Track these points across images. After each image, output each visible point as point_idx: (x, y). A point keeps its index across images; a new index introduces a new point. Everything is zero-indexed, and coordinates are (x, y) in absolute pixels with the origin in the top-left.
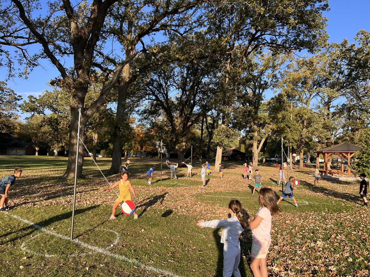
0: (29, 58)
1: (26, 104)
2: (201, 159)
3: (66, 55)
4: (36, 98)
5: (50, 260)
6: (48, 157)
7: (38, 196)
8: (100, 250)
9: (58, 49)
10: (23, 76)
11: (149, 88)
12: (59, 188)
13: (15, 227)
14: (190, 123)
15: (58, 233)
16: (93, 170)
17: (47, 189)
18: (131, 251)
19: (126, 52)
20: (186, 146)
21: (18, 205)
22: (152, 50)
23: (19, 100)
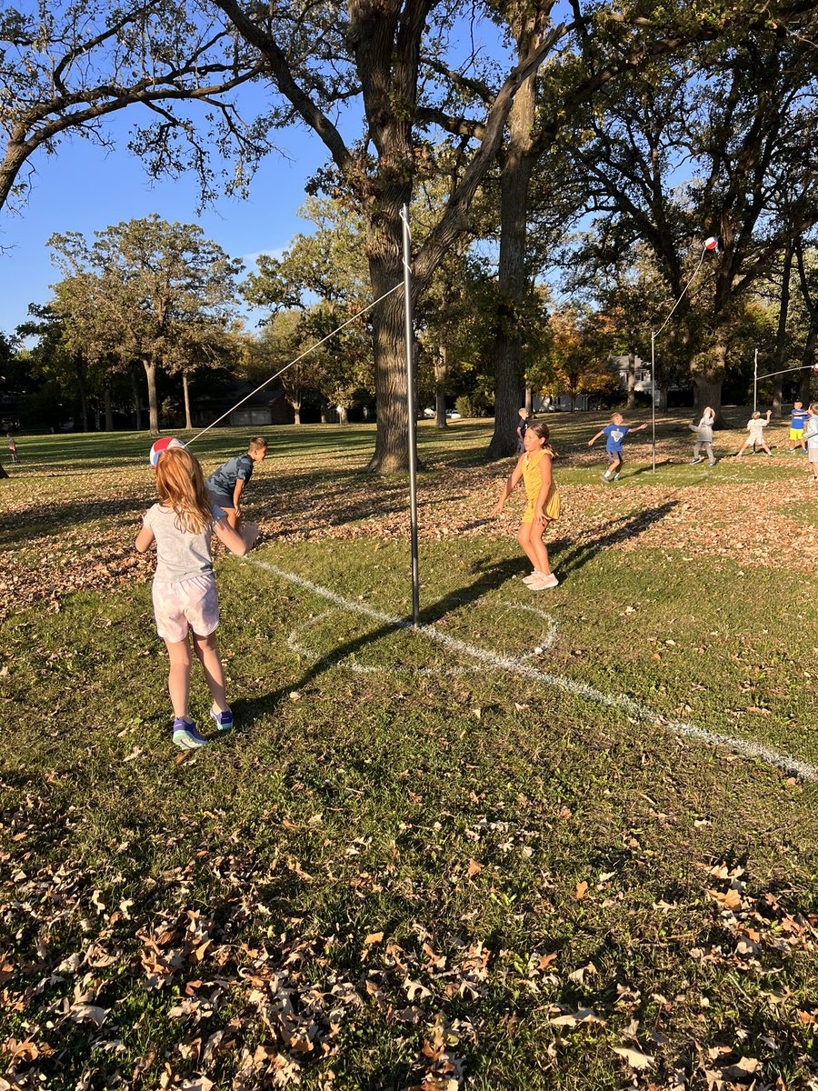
0: (244, 132)
1: (256, 281)
2: (778, 400)
3: (338, 101)
4: (276, 262)
5: (366, 680)
6: (324, 427)
7: (312, 517)
8: (506, 662)
9: (314, 87)
10: (235, 190)
11: (594, 170)
12: (361, 496)
13: (267, 591)
14: (737, 280)
15: (378, 609)
16: (442, 450)
17: (334, 499)
18: (605, 669)
19: (520, 43)
20: (726, 358)
21: (268, 537)
22: (609, 14)
23: (236, 271)
